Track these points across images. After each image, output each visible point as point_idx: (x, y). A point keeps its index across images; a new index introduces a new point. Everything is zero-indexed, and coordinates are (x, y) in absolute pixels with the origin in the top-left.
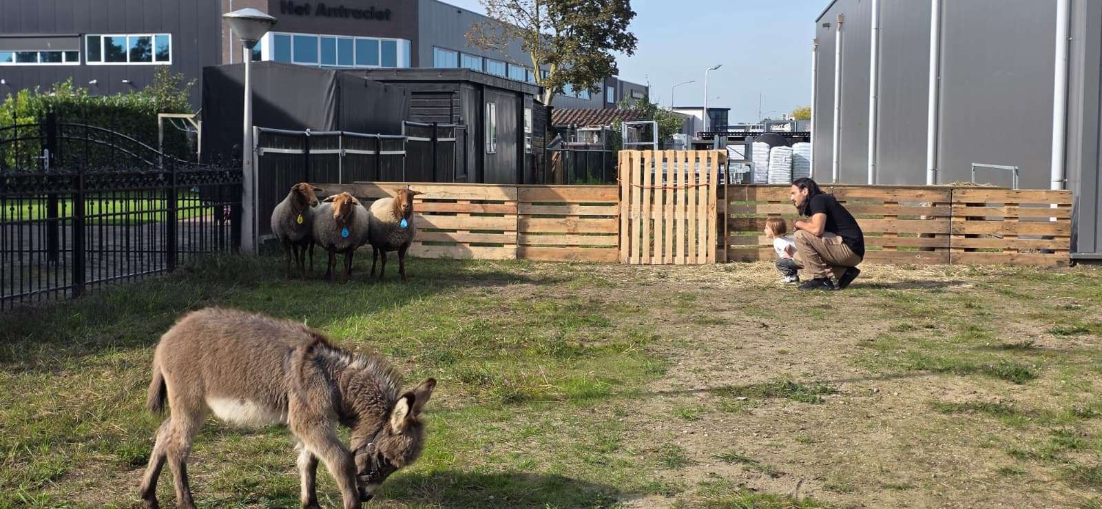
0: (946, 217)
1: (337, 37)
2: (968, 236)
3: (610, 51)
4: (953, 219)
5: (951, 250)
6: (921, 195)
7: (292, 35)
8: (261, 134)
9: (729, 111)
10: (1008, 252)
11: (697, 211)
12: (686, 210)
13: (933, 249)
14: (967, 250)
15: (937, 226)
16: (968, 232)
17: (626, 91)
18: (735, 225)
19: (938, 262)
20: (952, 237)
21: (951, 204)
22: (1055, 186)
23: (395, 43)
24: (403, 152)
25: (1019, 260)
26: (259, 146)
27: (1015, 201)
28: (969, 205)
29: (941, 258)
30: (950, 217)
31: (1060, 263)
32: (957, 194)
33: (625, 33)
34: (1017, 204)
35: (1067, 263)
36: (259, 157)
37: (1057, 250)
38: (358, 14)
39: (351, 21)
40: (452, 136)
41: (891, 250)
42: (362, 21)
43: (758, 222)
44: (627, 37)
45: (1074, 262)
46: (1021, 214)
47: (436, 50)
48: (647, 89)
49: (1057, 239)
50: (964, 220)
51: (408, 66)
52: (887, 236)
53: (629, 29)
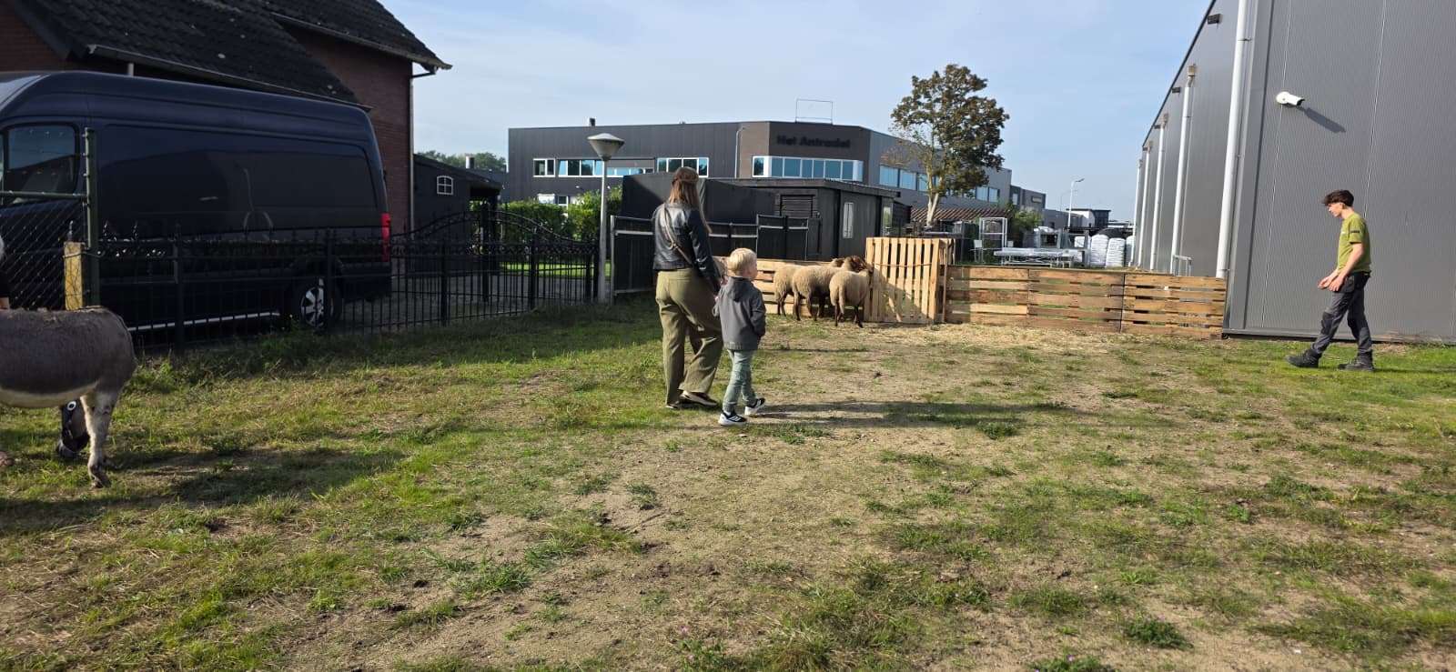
0: (1119, 296)
1: (813, 159)
2: (1136, 311)
3: (984, 168)
4: (1125, 298)
5: (1123, 322)
6: (1100, 278)
7: (784, 158)
8: (617, 221)
9: (1110, 213)
10: (1170, 326)
11: (921, 284)
12: (913, 282)
13: (1108, 320)
14: (1135, 322)
15: (1112, 303)
16: (1136, 308)
17: (1028, 196)
18: (953, 295)
19: (1111, 330)
20: (1124, 312)
21: (1124, 285)
22: (1219, 274)
23: (852, 163)
24: (757, 236)
25: (1179, 332)
26: (615, 228)
27: (1178, 285)
28: (1138, 287)
29: (1114, 328)
30: (1123, 296)
31: (1214, 336)
32: (1129, 278)
33: (995, 154)
34: (1179, 288)
35: (1220, 336)
36: (615, 237)
37: (1212, 326)
38: (828, 144)
39: (822, 149)
40: (805, 225)
41: (1073, 320)
42: (831, 149)
43: (971, 294)
44: (996, 158)
45: (1224, 336)
46: (1182, 297)
47: (882, 168)
48: (1044, 196)
49: (1213, 317)
50: (1134, 298)
51: (861, 180)
52: (1070, 309)
53: (996, 153)
